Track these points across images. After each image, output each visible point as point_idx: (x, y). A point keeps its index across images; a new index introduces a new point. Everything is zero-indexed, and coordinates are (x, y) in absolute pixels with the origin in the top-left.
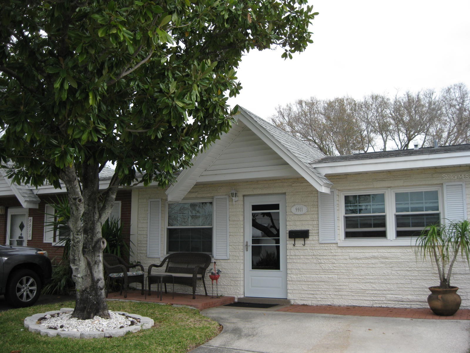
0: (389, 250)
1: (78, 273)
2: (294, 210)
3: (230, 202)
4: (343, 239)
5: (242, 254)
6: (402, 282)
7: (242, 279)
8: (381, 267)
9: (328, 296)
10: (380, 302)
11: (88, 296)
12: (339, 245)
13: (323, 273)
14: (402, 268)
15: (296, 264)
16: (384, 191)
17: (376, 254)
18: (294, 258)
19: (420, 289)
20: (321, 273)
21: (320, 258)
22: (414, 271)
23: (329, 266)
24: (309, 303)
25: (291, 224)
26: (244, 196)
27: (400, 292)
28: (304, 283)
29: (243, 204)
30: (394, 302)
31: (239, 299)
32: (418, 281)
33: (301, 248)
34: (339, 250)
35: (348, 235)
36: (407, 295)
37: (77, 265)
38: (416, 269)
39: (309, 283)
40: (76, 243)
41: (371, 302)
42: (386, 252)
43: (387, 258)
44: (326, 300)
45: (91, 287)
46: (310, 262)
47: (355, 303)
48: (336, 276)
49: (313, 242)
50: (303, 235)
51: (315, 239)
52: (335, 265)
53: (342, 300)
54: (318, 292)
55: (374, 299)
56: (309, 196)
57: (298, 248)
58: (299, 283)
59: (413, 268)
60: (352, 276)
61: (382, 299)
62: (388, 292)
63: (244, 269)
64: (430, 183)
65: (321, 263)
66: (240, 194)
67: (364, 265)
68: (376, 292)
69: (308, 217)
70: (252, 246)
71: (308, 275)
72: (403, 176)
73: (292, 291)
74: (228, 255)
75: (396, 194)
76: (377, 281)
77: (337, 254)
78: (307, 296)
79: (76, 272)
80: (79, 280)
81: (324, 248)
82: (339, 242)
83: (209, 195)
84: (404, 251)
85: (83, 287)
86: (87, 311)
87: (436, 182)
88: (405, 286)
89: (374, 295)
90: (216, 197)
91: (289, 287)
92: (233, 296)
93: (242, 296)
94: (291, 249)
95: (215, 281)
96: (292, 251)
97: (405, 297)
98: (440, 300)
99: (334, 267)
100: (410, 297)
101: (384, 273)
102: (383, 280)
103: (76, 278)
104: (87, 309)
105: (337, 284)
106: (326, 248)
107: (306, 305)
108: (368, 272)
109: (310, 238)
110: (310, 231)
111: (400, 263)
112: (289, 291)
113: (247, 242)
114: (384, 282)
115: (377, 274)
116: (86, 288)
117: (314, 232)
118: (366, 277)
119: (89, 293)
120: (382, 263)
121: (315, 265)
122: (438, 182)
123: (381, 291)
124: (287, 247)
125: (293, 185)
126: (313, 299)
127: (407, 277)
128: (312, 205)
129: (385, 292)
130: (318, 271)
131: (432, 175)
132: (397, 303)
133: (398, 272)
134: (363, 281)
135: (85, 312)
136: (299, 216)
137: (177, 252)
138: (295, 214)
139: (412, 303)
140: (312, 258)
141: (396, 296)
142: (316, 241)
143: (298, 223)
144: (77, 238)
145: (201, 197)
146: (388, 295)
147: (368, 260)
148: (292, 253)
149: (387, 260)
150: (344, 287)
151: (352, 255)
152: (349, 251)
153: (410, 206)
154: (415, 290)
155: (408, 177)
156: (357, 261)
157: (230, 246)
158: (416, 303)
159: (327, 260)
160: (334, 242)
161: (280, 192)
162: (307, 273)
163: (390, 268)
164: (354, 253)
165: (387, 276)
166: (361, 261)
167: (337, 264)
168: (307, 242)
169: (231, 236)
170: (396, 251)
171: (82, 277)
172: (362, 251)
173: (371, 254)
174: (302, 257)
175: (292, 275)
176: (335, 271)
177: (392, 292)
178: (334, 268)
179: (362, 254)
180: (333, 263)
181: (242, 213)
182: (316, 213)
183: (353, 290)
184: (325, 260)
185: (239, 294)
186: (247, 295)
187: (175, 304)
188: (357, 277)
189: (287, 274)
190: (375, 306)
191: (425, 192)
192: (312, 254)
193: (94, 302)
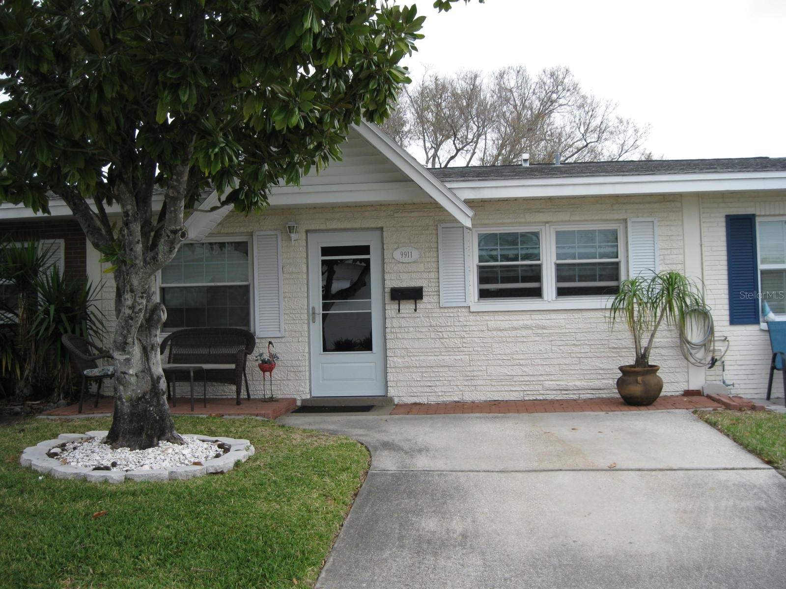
0: (548, 317)
1: (130, 368)
2: (397, 255)
3: (284, 242)
4: (476, 300)
5: (306, 327)
6: (567, 361)
7: (307, 368)
8: (536, 341)
9: (455, 387)
10: (535, 392)
11: (146, 408)
12: (471, 310)
13: (445, 354)
14: (566, 342)
15: (402, 340)
16: (541, 227)
17: (529, 323)
18: (398, 331)
19: (592, 371)
20: (442, 354)
21: (440, 330)
22: (584, 346)
23: (456, 342)
24: (424, 400)
25: (393, 278)
26: (307, 232)
27: (563, 376)
28: (415, 370)
29: (305, 245)
30: (554, 392)
31: (303, 401)
32: (590, 359)
33: (410, 315)
34: (472, 318)
35: (484, 294)
36: (574, 380)
37: (129, 353)
38: (586, 342)
39: (424, 370)
40: (136, 313)
41: (521, 393)
42: (543, 318)
43: (544, 328)
44: (452, 394)
45: (151, 391)
46: (424, 337)
47: (497, 397)
48: (467, 357)
49: (429, 306)
50: (414, 294)
51: (433, 301)
52: (465, 340)
53: (477, 393)
54: (438, 383)
55: (525, 389)
56: (423, 234)
57: (404, 315)
58: (406, 370)
59: (582, 342)
60: (491, 355)
61: (537, 387)
62: (546, 377)
63: (309, 353)
64: (608, 217)
65: (443, 338)
66: (302, 229)
67: (509, 340)
68: (526, 378)
69: (421, 267)
70: (323, 314)
71: (422, 358)
72: (571, 206)
73: (395, 383)
74: (282, 330)
75: (556, 232)
76: (529, 361)
77: (468, 323)
78: (420, 389)
79: (126, 365)
80: (132, 379)
81: (447, 315)
82: (470, 304)
83: (242, 229)
84: (569, 317)
85: (139, 391)
86: (147, 434)
87: (617, 217)
88: (572, 368)
89: (525, 383)
90: (257, 233)
91: (390, 377)
92: (292, 396)
93: (308, 397)
94: (394, 318)
95: (267, 374)
96: (394, 320)
97: (571, 384)
98: (640, 384)
99: (465, 343)
100: (578, 383)
101: (541, 350)
102: (539, 361)
103: (127, 376)
104: (145, 429)
105: (469, 369)
106: (452, 315)
107: (420, 404)
108: (516, 349)
109: (425, 299)
110: (424, 289)
111: (565, 334)
112: (389, 384)
113: (313, 308)
114: (540, 363)
115: (529, 352)
116: (144, 394)
117: (430, 289)
118: (514, 357)
119: (148, 402)
120: (537, 335)
121: (433, 341)
122: (621, 217)
123: (536, 377)
124: (387, 315)
125: (396, 215)
126: (430, 394)
127: (573, 355)
128: (428, 247)
129: (541, 378)
130: (438, 350)
131: (612, 207)
132: (559, 392)
133: (561, 348)
134: (508, 363)
135: (144, 436)
136: (407, 265)
137: (182, 328)
138: (399, 262)
139: (580, 392)
140: (427, 329)
141: (558, 383)
142: (435, 304)
143: (404, 276)
144: (139, 304)
145: (227, 233)
146: (547, 382)
147: (516, 331)
148: (395, 323)
149: (545, 331)
150: (480, 373)
151: (492, 324)
152: (487, 318)
153: (577, 251)
154: (585, 372)
155: (577, 208)
156: (499, 333)
157: (286, 315)
158: (586, 391)
159: (452, 333)
160: (465, 305)
161: (373, 226)
162: (421, 354)
163: (549, 343)
164: (494, 322)
165: (544, 355)
166: (506, 333)
167: (468, 339)
168: (420, 305)
169: (286, 299)
170: (559, 317)
171: (136, 374)
172: (507, 318)
173: (520, 322)
174: (411, 329)
175: (395, 358)
176: (466, 349)
177: (552, 377)
178: (464, 345)
179: (507, 322)
180: (462, 338)
181: (305, 261)
182: (434, 259)
183: (493, 378)
184: (448, 333)
185: (301, 392)
186: (315, 394)
187: (226, 415)
188: (499, 357)
189: (387, 356)
190: (527, 398)
191: (599, 230)
192: (429, 324)
193: (155, 417)
